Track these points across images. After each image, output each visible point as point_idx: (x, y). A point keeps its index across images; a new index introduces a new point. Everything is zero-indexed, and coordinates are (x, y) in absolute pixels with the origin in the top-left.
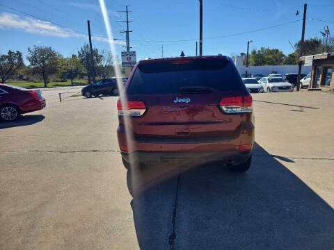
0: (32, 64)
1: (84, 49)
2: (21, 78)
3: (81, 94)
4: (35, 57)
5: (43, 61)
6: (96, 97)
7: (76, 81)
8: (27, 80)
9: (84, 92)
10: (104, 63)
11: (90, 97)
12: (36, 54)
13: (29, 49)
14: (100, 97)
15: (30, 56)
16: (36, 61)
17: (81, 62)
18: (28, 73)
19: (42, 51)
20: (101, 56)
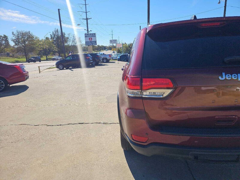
0: (16, 44)
1: (54, 33)
2: (8, 55)
3: (55, 66)
4: (17, 39)
5: (24, 42)
6: (67, 69)
7: (50, 57)
8: (13, 56)
9: (58, 65)
10: (70, 43)
11: (63, 69)
12: (18, 37)
13: (13, 33)
14: (70, 69)
15: (14, 38)
16: (19, 42)
17: (53, 43)
18: (13, 51)
19: (23, 35)
20: (68, 38)
